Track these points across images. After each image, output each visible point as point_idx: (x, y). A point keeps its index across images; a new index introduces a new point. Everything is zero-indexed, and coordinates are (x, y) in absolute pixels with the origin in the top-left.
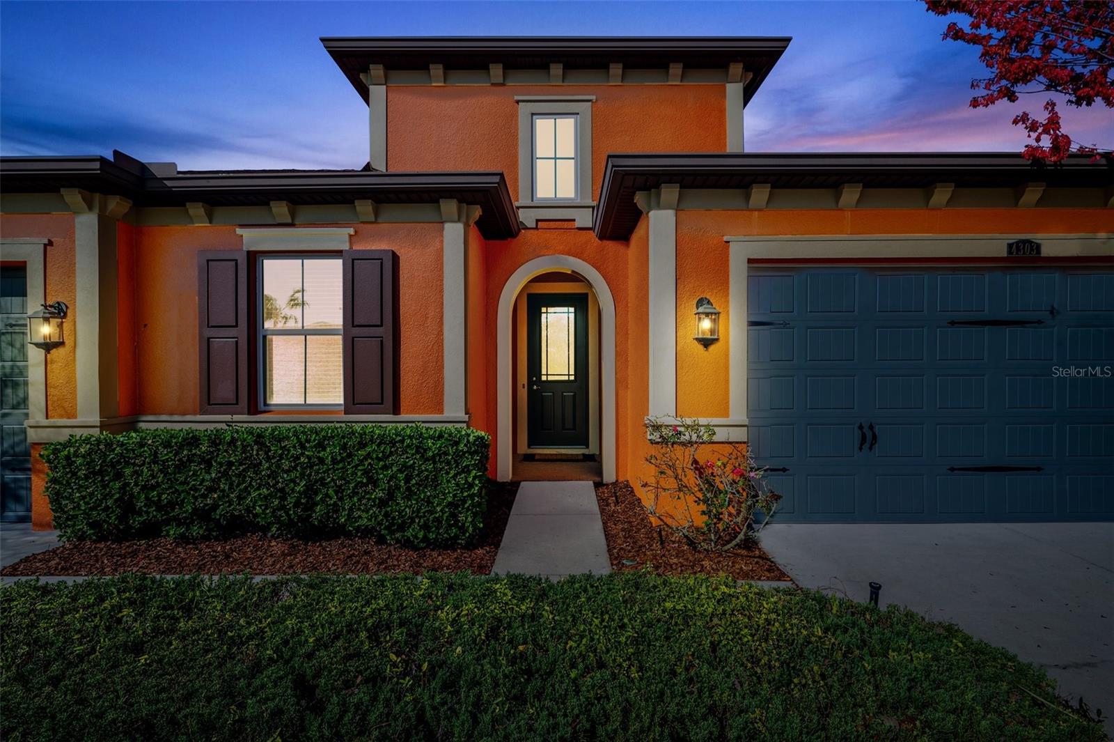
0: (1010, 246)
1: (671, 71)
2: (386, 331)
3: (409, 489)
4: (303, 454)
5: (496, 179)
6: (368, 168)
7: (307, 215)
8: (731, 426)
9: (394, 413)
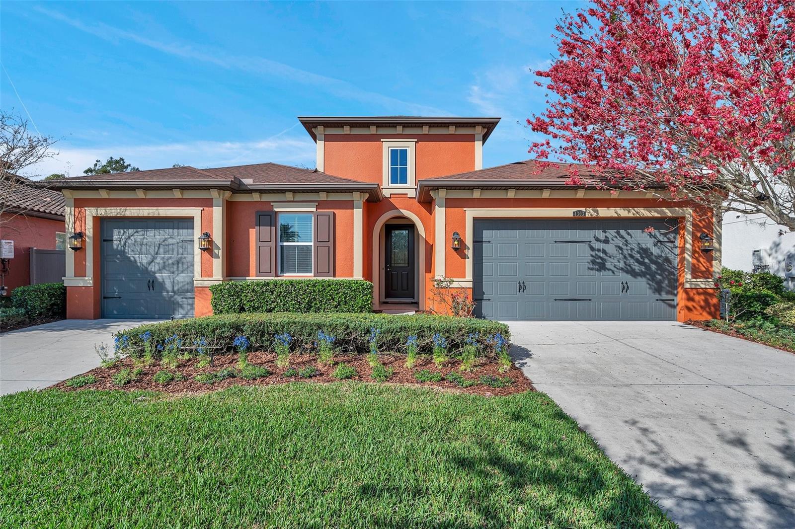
0: (574, 212)
1: (450, 129)
2: (331, 244)
3: (345, 301)
4: (307, 289)
5: (376, 186)
6: (316, 171)
7: (299, 197)
8: (466, 281)
9: (334, 277)
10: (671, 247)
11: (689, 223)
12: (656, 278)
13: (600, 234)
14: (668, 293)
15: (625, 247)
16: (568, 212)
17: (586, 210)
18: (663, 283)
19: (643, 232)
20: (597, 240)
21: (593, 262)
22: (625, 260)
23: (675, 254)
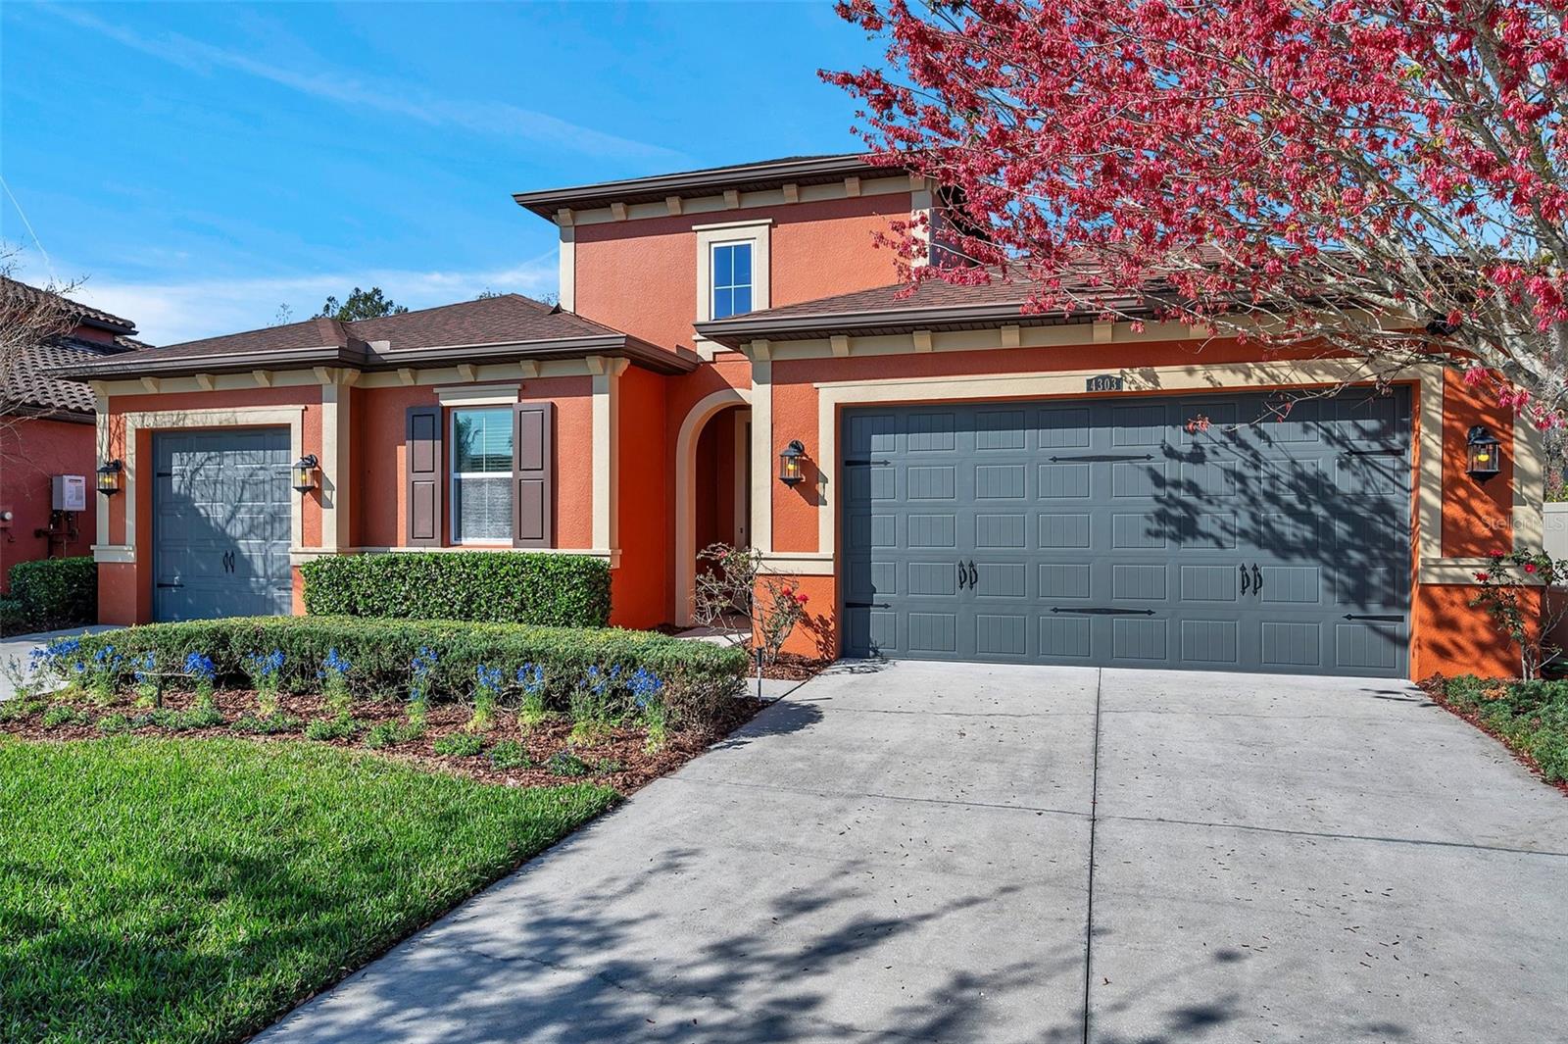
0: (1089, 382)
1: (847, 186)
2: (546, 474)
6: (557, 310)
7: (487, 373)
8: (819, 560)
9: (552, 547)
10: (1394, 470)
11: (1433, 400)
12: (1349, 558)
13: (1177, 437)
14: (1388, 602)
15: (1250, 473)
16: (1072, 382)
17: (1122, 373)
18: (1370, 573)
19: (1306, 429)
20: (1170, 453)
21: (1162, 517)
22: (1253, 509)
23: (1405, 489)
